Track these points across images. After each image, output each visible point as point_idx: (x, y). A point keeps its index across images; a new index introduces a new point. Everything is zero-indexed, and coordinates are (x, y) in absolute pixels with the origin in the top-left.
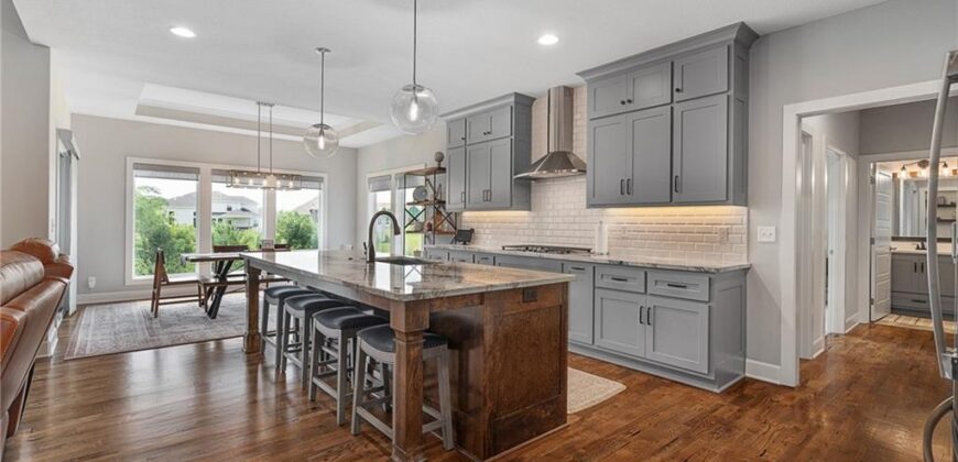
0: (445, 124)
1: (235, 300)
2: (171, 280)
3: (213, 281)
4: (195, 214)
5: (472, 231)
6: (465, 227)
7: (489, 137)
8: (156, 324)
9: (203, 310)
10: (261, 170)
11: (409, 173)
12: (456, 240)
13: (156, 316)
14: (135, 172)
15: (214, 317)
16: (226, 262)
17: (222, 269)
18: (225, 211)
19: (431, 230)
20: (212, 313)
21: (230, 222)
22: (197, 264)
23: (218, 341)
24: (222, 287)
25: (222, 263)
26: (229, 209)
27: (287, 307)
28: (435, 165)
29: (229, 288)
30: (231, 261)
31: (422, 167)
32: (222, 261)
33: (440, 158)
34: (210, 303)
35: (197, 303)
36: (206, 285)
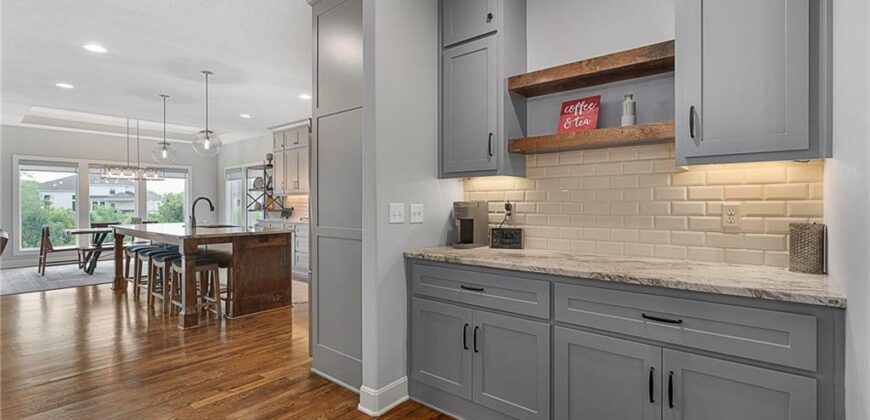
0: (272, 135)
1: (106, 265)
2: (55, 248)
3: (91, 247)
4: (74, 197)
5: (293, 209)
6: (288, 206)
7: (297, 146)
8: (44, 279)
9: (82, 270)
10: (131, 164)
11: (250, 168)
12: (282, 216)
13: (43, 275)
14: (21, 167)
15: (91, 274)
16: (101, 235)
17: (98, 240)
18: (108, 194)
19: (265, 208)
20: (90, 271)
21: (113, 205)
22: (77, 236)
23: (95, 286)
24: (97, 252)
25: (98, 235)
26: (112, 192)
27: (140, 257)
28: (267, 163)
29: (103, 254)
30: (105, 234)
31: (262, 163)
32: (98, 234)
33: (270, 158)
34: (88, 265)
35: (77, 266)
36: (84, 251)
